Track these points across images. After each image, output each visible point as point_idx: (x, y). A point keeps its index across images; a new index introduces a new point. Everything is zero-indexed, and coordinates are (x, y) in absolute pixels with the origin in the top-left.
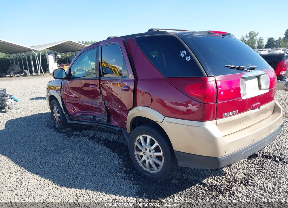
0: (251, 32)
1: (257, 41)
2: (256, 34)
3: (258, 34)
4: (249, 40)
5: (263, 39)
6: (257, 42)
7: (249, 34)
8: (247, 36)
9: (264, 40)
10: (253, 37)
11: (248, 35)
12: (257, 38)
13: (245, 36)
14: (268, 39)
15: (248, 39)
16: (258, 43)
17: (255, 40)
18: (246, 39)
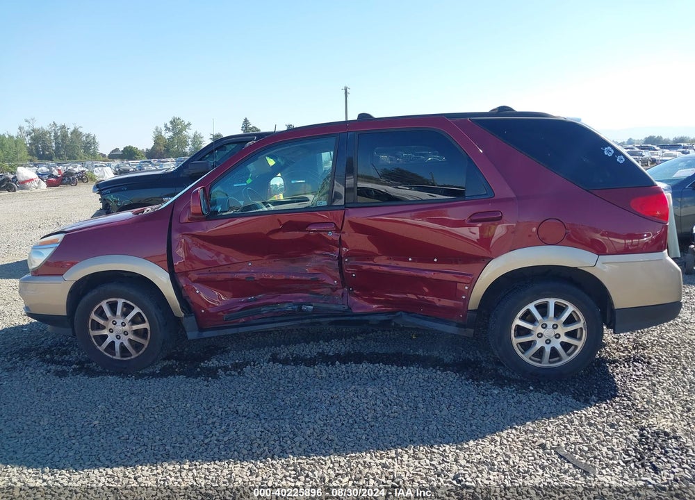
0: (174, 121)
1: (190, 140)
2: (186, 124)
3: (189, 124)
4: (172, 137)
5: (202, 135)
6: (190, 143)
7: (171, 123)
8: (167, 129)
9: (204, 139)
10: (181, 131)
11: (169, 125)
12: (190, 133)
13: (164, 129)
14: (212, 137)
15: (171, 134)
16: (193, 145)
17: (185, 136)
18: (167, 134)
